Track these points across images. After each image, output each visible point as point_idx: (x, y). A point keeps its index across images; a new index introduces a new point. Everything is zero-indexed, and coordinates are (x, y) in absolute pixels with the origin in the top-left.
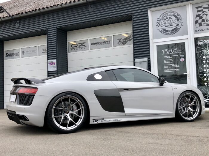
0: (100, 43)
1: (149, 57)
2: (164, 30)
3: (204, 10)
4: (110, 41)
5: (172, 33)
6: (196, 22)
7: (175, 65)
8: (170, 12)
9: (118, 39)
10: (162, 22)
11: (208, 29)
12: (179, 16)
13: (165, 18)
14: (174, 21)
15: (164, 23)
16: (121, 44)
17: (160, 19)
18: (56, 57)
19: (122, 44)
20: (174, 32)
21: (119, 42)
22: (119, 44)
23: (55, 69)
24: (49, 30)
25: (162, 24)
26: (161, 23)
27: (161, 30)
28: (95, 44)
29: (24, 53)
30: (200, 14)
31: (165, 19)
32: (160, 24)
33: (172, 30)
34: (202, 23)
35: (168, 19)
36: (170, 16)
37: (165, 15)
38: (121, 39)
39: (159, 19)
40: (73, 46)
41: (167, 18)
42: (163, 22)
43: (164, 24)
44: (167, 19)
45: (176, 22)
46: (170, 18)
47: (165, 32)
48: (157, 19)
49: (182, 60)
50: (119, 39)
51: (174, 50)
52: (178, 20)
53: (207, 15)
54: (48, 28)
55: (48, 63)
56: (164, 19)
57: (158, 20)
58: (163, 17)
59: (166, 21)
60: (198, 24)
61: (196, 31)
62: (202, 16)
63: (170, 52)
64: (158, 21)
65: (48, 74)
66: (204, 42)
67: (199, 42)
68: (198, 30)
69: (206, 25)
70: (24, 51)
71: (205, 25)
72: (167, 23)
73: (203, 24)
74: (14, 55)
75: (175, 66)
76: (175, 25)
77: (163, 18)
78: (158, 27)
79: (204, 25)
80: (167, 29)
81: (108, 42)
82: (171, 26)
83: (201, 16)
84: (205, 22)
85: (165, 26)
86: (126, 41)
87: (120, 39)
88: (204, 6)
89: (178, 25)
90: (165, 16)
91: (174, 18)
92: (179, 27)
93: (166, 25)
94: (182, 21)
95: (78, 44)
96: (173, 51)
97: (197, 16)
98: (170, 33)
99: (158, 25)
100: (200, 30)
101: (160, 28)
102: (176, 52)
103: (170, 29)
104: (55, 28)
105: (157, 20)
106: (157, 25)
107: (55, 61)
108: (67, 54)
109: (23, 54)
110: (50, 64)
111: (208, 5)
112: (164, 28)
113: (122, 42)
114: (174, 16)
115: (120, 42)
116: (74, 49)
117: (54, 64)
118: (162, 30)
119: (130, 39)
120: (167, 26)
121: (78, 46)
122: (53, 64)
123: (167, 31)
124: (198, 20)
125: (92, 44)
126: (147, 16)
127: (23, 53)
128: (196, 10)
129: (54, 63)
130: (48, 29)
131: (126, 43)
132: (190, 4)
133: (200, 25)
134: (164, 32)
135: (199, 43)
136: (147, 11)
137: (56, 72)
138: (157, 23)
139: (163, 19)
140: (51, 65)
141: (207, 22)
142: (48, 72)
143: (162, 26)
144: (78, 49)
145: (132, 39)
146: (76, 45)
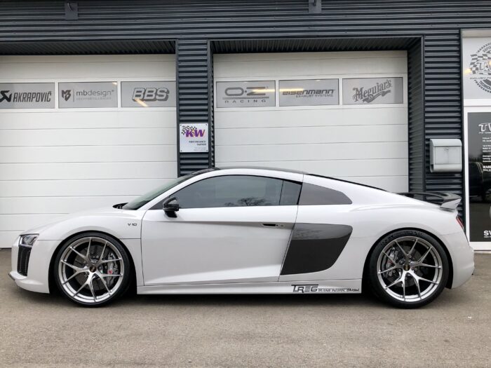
0: (308, 92)
1: (461, 137)
2: (487, 81)
4: (333, 90)
9: (354, 89)
10: (483, 63)
13: (488, 55)
15: (487, 67)
16: (361, 101)
17: (479, 57)
18: (206, 118)
19: (364, 101)
21: (357, 94)
22: (357, 100)
23: (205, 148)
25: (482, 68)
26: (480, 66)
27: (479, 81)
28: (294, 93)
29: (70, 95)
31: (489, 59)
32: (478, 66)
37: (489, 50)
38: (361, 89)
39: (475, 55)
40: (229, 92)
42: (486, 65)
43: (486, 69)
47: (489, 85)
48: (472, 56)
50: (357, 89)
56: (487, 58)
57: (475, 57)
58: (485, 53)
64: (473, 59)
65: (180, 159)
70: (69, 91)
74: (34, 99)
77: (486, 55)
78: (474, 72)
81: (327, 91)
85: (489, 74)
86: (374, 95)
87: (359, 89)
90: (489, 52)
95: (245, 89)
99: (475, 68)
101: (477, 76)
105: (471, 58)
106: (471, 69)
107: (203, 127)
108: (213, 112)
109: (67, 99)
110: (188, 134)
112: (486, 76)
113: (365, 96)
115: (359, 94)
116: (234, 101)
117: (202, 135)
118: (482, 80)
119: (385, 91)
121: (245, 95)
122: (197, 135)
125: (285, 93)
126: (460, 46)
127: (66, 95)
130: (179, 39)
131: (374, 98)
134: (486, 86)
136: (460, 34)
137: (206, 156)
138: (472, 64)
139: (484, 57)
140: (192, 136)
142: (179, 154)
143: (482, 71)
144: (246, 100)
145: (389, 91)
146: (240, 92)
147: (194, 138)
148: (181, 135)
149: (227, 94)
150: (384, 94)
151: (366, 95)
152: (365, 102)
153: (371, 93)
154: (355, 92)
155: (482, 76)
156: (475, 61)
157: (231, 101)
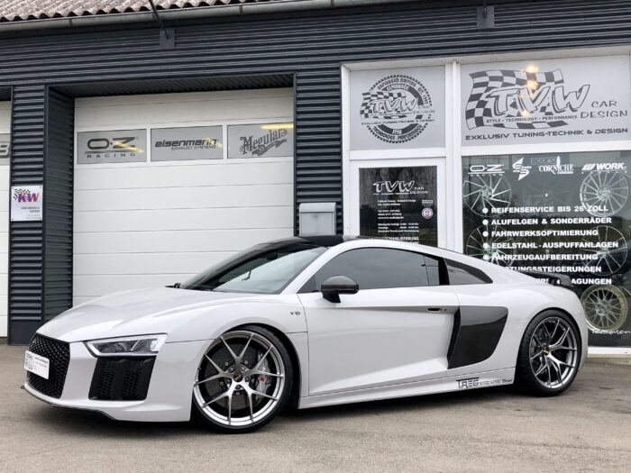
0: (185, 143)
1: (339, 200)
2: (383, 127)
3: (491, 84)
4: (215, 140)
5: (404, 137)
6: (470, 114)
7: (407, 226)
8: (400, 78)
9: (241, 138)
10: (377, 103)
11: (497, 136)
12: (424, 93)
13: (386, 94)
14: (409, 105)
16: (249, 153)
17: (373, 96)
18: (41, 179)
19: (253, 153)
20: (410, 135)
21: (245, 145)
22: (245, 153)
23: (39, 216)
24: (18, 89)
25: (377, 109)
26: (374, 108)
27: (372, 127)
28: (169, 144)
30: (480, 95)
31: (386, 97)
32: (372, 108)
33: (404, 131)
34: (485, 119)
35: (395, 98)
36: (398, 91)
37: (385, 86)
38: (250, 138)
39: (368, 94)
40: (93, 144)
41: (391, 95)
42: (381, 106)
43: (382, 111)
44: (391, 98)
45: (416, 108)
46: (399, 95)
47: (385, 132)
48: (364, 94)
49: (427, 213)
50: (245, 138)
51: (407, 186)
52: (420, 103)
53: (497, 97)
54: (15, 83)
55: (13, 195)
56: (382, 96)
57: (366, 96)
58: (380, 91)
59: (387, 102)
60: (472, 121)
61: (468, 138)
62: (486, 100)
63: (397, 190)
64: (365, 99)
65: (11, 229)
66: (486, 171)
67: (474, 169)
68: (474, 138)
69: (496, 125)
71: (492, 123)
72: (390, 109)
73: (488, 121)
75: (408, 229)
76: (411, 117)
77: (381, 93)
78: (367, 116)
79: (489, 124)
80: (389, 126)
81: (209, 142)
82: (400, 117)
83: (483, 98)
84: (491, 116)
85: (386, 118)
86: (266, 146)
87: (248, 139)
88: (490, 74)
89: (419, 117)
90: (385, 89)
91: (410, 97)
92: (423, 124)
93: (388, 114)
94: (431, 108)
95: (111, 141)
96: (403, 188)
97: (473, 98)
98: (397, 136)
99: (366, 111)
100: (479, 137)
101: (371, 120)
102: (412, 190)
103: (398, 126)
104: (42, 87)
105: (363, 97)
106: (362, 112)
107: (37, 190)
108: (72, 170)
110: (21, 198)
111: (502, 71)
112: (381, 120)
113: (254, 147)
114: (411, 90)
115: (247, 145)
116: (98, 156)
117: (35, 200)
118: (376, 125)
119: (279, 140)
120: (390, 118)
121: (110, 148)
122: (30, 200)
123: (390, 131)
124: (474, 110)
125: (158, 144)
126: (339, 83)
128: (471, 82)
129: (35, 197)
130: (15, 86)
131: (266, 150)
132: (455, 64)
133: (479, 122)
134: (381, 133)
135: (474, 172)
136: (338, 68)
137: (40, 225)
138: (364, 104)
139: (379, 96)
140: (24, 201)
141: (497, 118)
142: (11, 223)
143: (377, 114)
144: (112, 155)
145: (285, 141)
146: (104, 144)
147: (27, 204)
148: (13, 199)
149: (90, 148)
150: (278, 144)
151: (256, 145)
152: (255, 155)
153: (263, 143)
154: (242, 143)
155: (376, 120)
156: (368, 101)
157: (94, 155)
